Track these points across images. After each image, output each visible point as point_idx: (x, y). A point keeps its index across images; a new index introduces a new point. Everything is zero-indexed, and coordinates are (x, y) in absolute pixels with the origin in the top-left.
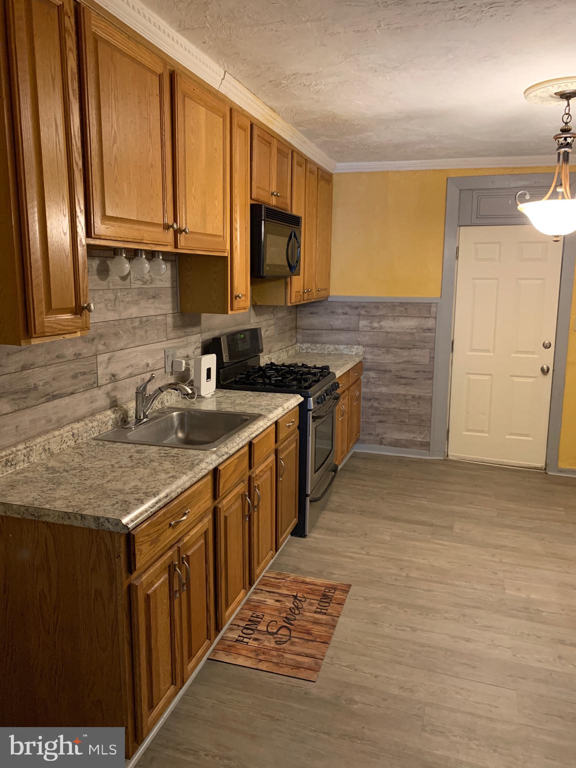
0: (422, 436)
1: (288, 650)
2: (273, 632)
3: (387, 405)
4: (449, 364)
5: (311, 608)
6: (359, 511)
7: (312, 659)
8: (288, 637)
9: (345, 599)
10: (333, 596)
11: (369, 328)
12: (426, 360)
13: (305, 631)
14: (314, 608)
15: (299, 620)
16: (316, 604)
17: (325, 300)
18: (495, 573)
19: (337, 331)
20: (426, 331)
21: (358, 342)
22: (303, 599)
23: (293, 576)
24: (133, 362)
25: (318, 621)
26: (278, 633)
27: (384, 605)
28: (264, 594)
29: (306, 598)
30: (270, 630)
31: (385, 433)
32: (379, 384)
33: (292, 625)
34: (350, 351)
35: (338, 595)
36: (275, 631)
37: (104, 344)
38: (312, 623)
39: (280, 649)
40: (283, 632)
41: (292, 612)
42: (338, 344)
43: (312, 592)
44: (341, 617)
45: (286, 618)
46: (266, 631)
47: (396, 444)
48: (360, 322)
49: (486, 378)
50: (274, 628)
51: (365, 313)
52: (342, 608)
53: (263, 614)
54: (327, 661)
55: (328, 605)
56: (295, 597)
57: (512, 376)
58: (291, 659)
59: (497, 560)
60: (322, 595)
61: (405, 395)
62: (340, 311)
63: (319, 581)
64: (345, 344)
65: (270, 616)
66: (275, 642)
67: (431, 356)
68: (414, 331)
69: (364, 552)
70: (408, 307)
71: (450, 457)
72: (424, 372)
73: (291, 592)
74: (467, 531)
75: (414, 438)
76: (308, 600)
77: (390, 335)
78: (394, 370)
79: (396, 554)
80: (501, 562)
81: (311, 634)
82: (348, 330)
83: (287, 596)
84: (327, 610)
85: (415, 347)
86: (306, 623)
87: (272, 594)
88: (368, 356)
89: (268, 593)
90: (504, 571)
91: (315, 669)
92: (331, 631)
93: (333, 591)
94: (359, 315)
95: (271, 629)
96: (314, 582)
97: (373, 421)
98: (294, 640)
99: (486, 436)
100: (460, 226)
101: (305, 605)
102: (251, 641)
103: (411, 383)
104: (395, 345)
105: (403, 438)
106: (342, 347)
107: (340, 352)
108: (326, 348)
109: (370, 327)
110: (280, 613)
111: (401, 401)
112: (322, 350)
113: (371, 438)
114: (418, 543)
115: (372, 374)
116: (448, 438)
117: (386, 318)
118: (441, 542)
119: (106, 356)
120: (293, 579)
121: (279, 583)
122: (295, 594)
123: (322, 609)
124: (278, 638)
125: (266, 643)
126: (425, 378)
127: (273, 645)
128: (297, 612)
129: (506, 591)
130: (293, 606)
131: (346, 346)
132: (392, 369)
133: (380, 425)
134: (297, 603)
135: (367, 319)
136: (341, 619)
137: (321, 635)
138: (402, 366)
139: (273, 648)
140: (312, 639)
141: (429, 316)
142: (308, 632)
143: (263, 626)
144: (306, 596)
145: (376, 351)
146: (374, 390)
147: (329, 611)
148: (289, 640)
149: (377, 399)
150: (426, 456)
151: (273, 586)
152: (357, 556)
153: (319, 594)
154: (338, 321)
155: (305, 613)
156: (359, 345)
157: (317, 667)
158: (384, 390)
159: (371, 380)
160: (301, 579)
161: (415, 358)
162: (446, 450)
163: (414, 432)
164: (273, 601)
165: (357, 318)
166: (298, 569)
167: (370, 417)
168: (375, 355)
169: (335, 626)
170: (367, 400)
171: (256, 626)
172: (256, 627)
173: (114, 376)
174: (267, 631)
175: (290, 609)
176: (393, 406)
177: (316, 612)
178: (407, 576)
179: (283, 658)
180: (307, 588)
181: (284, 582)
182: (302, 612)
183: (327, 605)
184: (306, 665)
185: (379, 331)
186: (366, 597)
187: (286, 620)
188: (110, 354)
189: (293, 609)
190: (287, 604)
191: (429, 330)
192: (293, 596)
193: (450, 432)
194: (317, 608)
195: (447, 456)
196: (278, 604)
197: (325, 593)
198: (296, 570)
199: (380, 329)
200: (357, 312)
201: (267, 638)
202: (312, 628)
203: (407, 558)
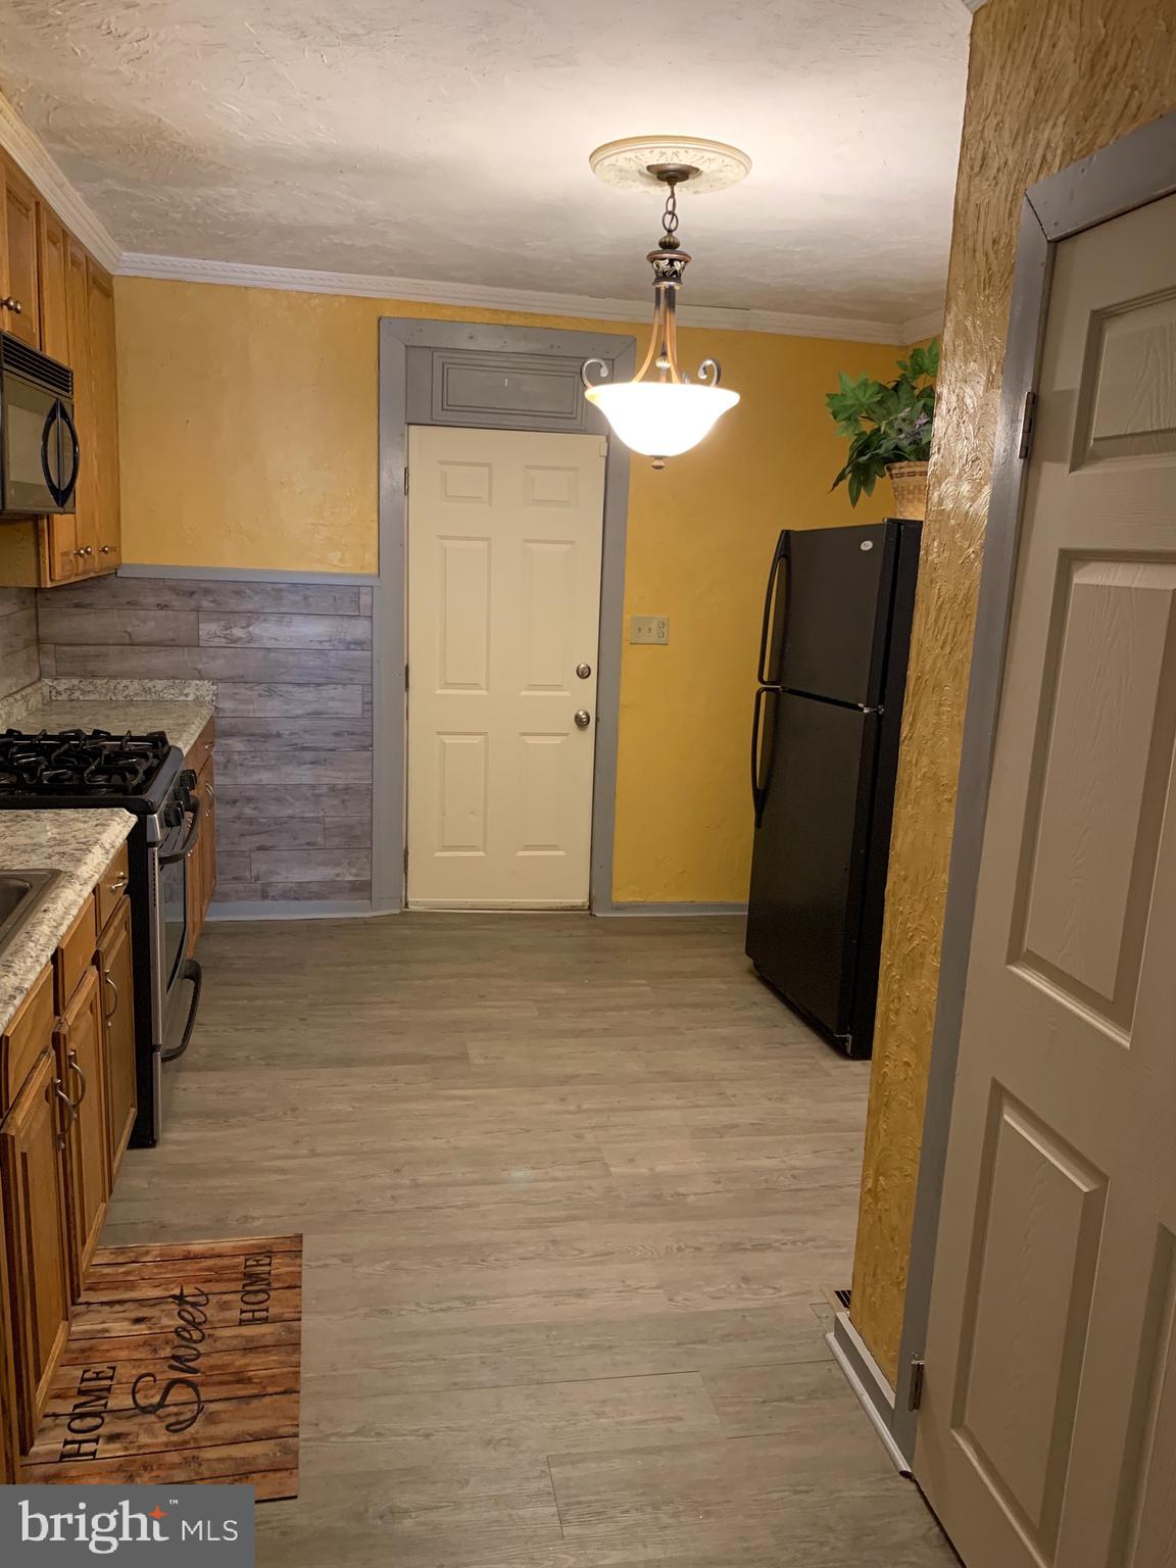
0: (354, 871)
1: (205, 1438)
2: (151, 1405)
3: (274, 810)
4: (402, 714)
5: (227, 1314)
6: (261, 1059)
7: (273, 1441)
8: (195, 1407)
9: (300, 1273)
10: (269, 1273)
11: (223, 640)
12: (355, 709)
13: (231, 1378)
14: (235, 1314)
15: (208, 1354)
16: (237, 1301)
17: (110, 574)
18: (579, 1137)
19: (144, 649)
20: (352, 646)
21: (199, 671)
22: (202, 1299)
23: (156, 1247)
25: (255, 1344)
26: (166, 1403)
27: (388, 1262)
28: (99, 1312)
29: (206, 1295)
30: (142, 1402)
31: (271, 873)
32: (253, 767)
33: (194, 1371)
34: (181, 694)
35: (280, 1267)
36: (156, 1399)
38: (241, 1353)
39: (186, 1442)
40: (179, 1395)
41: (184, 1338)
42: (151, 679)
43: (218, 1275)
44: (303, 1317)
45: (174, 1357)
46: (133, 1406)
47: (298, 893)
48: (201, 626)
49: (477, 740)
50: (153, 1392)
51: (213, 605)
52: (300, 1295)
53: (110, 1365)
54: (310, 1435)
55: (265, 1296)
56: (180, 1299)
57: (524, 734)
58: (219, 1460)
59: (572, 1108)
60: (241, 1276)
61: (313, 787)
62: (152, 600)
63: (226, 1244)
64: (168, 678)
65: (133, 1363)
66: (167, 1427)
67: (366, 700)
68: (326, 646)
69: (305, 1152)
70: (309, 593)
71: (412, 908)
72: (354, 734)
73: (167, 1290)
74: (497, 1058)
75: (338, 875)
76: (214, 1299)
77: (272, 654)
78: (287, 732)
79: (371, 1139)
80: (580, 1111)
81: (249, 1380)
82: (172, 644)
83: (159, 1301)
84: (267, 1310)
85: (330, 681)
86: (227, 1358)
87: (117, 1308)
88: (227, 705)
89: (107, 1308)
90: (593, 1128)
91: (286, 1466)
92: (294, 1359)
93: (267, 1261)
94: (198, 610)
95: (146, 1397)
96: (213, 1249)
97: (243, 848)
98: (212, 1407)
99: (481, 857)
100: (409, 424)
101: (210, 1312)
102: (101, 1446)
103: (325, 761)
104: (287, 678)
105: (314, 878)
106: (160, 684)
107: (155, 697)
108: (120, 687)
109: (225, 637)
110: (155, 1351)
111: (308, 799)
112: (110, 694)
113: (240, 886)
114: (411, 1106)
115: (237, 745)
116: (406, 868)
117: (262, 618)
118: (454, 1092)
120: (161, 1255)
121: (127, 1273)
122: (177, 1292)
123: (254, 1311)
124: (169, 1415)
125: (144, 1439)
126: (357, 746)
127: (164, 1437)
128: (196, 1335)
129: (612, 1169)
130: (182, 1322)
131: (170, 683)
132: (281, 732)
133: (261, 855)
134: (188, 1312)
135: (218, 620)
136: (308, 1323)
137: (273, 1376)
138: (304, 722)
139: (166, 1444)
140: (256, 1391)
141: (357, 614)
142: (241, 1379)
143: (121, 1397)
144: (205, 1288)
145: (242, 691)
146: (243, 780)
147: (274, 1311)
148: (200, 1411)
149: (249, 800)
150: (364, 912)
151: (114, 1285)
152: (291, 1163)
153: (234, 1276)
154: (147, 625)
155: (218, 1333)
156: (201, 678)
157: (290, 1457)
158: (265, 777)
159: (236, 757)
160: (179, 1249)
161: (330, 704)
162: (404, 893)
163: (337, 864)
164: (126, 1325)
165: (192, 617)
166: (163, 1227)
167: (236, 840)
168: (242, 702)
169: (299, 1344)
170: (227, 803)
171: (103, 1402)
172: (105, 1405)
174: (137, 1406)
175: (176, 1331)
176: (290, 812)
177: (242, 1323)
178: (416, 1185)
179: (200, 1465)
180: (200, 1270)
181: (139, 1269)
182: (210, 1331)
183: (263, 1296)
184: (262, 1463)
185: (247, 645)
186: (344, 1255)
187: (176, 1364)
189: (184, 1329)
190: (165, 1321)
191: (359, 644)
192: (173, 1297)
193: (409, 856)
194: (242, 1312)
195: (406, 905)
196: (142, 1329)
197: (248, 1269)
198: (160, 1230)
199: (249, 642)
200: (192, 603)
201: (141, 1424)
202: (248, 1365)
203: (401, 1144)
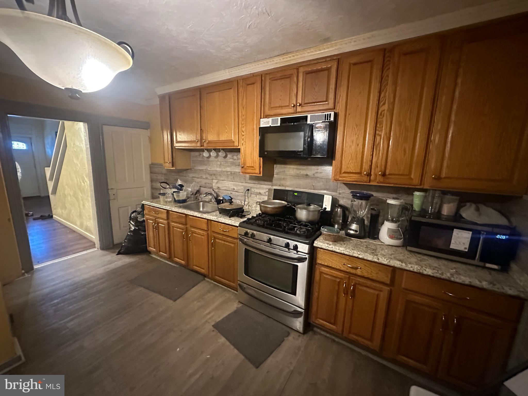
24: (227, 186)
37: (216, 177)
119: (216, 181)
173: (219, 188)
188: (218, 181)
